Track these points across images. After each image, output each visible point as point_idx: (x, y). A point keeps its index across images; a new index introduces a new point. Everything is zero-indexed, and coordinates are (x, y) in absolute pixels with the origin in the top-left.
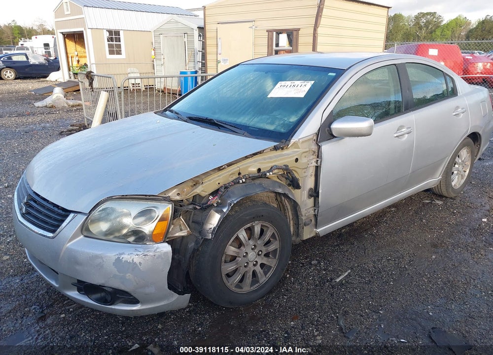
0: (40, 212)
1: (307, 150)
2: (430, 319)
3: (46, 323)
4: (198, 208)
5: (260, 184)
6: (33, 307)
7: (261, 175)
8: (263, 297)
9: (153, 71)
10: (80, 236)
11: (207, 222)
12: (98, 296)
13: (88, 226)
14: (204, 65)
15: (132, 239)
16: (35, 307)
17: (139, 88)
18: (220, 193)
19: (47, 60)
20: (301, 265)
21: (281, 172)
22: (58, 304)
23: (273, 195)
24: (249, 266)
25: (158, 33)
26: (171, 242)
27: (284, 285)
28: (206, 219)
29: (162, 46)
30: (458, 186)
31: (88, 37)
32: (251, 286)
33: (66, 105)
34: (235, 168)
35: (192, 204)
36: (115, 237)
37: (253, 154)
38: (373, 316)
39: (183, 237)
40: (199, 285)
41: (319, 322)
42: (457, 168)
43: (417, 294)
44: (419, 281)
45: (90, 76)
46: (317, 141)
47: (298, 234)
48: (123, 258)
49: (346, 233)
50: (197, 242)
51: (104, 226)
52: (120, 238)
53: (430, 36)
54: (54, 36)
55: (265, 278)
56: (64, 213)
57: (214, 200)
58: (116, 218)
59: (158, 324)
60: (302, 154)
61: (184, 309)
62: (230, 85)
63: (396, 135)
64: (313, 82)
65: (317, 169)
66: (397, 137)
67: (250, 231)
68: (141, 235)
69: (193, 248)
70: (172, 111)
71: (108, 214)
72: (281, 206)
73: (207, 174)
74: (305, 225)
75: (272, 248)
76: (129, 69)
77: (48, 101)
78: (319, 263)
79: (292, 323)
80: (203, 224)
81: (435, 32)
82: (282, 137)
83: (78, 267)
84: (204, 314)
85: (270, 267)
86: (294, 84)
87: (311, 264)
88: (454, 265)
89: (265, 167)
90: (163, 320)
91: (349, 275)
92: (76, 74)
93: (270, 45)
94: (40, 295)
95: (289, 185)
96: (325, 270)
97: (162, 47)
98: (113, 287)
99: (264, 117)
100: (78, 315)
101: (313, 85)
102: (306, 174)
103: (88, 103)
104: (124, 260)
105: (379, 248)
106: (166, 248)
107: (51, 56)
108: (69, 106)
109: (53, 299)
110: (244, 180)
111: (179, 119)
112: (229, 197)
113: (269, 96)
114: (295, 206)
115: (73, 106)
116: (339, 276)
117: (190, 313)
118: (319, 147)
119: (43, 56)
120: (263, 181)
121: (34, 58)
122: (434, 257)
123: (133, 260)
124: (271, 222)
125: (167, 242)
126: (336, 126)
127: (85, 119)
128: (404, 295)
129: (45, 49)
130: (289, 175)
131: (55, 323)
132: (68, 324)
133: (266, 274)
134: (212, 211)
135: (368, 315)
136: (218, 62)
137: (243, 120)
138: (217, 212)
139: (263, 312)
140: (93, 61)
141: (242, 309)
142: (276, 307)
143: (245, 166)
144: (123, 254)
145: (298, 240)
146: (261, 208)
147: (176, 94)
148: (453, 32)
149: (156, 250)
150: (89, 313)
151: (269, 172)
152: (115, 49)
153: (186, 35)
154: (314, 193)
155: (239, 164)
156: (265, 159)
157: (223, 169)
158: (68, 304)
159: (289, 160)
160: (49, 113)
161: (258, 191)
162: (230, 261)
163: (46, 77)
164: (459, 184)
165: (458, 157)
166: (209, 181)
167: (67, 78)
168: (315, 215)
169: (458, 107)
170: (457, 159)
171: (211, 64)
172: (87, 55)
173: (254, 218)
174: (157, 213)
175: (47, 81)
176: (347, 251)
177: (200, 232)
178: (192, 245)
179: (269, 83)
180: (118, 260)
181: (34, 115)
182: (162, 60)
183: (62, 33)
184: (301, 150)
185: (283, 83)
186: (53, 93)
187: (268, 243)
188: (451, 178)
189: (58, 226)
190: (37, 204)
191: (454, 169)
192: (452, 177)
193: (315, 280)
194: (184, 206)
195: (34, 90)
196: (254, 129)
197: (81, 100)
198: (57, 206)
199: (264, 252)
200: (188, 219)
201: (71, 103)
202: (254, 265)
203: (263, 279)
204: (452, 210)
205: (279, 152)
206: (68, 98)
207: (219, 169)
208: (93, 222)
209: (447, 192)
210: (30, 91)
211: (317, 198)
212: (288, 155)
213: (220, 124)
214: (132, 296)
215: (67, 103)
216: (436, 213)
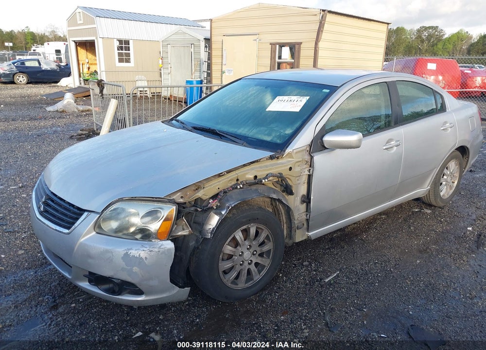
0: (57, 211)
1: (301, 159)
2: (410, 317)
3: (58, 311)
4: (200, 210)
5: (257, 190)
6: (46, 297)
7: (257, 181)
8: (257, 293)
9: (160, 79)
10: (92, 232)
11: (207, 223)
12: (106, 286)
13: (100, 223)
14: (209, 75)
15: (139, 236)
16: (48, 297)
17: (147, 95)
18: (219, 197)
19: (59, 66)
20: (293, 266)
21: (276, 179)
22: (69, 295)
23: (269, 200)
24: (244, 264)
25: (166, 43)
26: (175, 240)
27: (276, 284)
28: (206, 220)
29: (169, 55)
30: (446, 196)
31: (99, 46)
32: (246, 283)
33: (76, 110)
34: (233, 176)
35: (194, 206)
36: (124, 234)
37: (251, 162)
38: (357, 313)
39: (185, 236)
40: (198, 281)
41: (307, 317)
42: (445, 179)
43: (399, 295)
44: (403, 283)
45: (101, 84)
46: (310, 152)
47: (290, 236)
48: (130, 253)
49: (338, 237)
50: (197, 241)
51: (114, 224)
52: (129, 235)
53: (432, 49)
54: (66, 43)
55: (258, 276)
56: (79, 212)
57: (214, 204)
58: (125, 217)
59: (160, 315)
60: (295, 164)
61: (184, 302)
62: (233, 98)
63: (385, 148)
64: (308, 98)
65: (310, 177)
66: (385, 149)
67: (246, 232)
68: (147, 232)
69: (193, 246)
70: (178, 121)
71: (119, 214)
72: (276, 210)
73: (208, 180)
74: (298, 228)
75: (266, 248)
76: (137, 77)
77: (59, 106)
78: (310, 264)
79: (282, 317)
80: (203, 224)
81: (437, 45)
82: (278, 148)
83: (90, 261)
84: (201, 307)
85: (265, 266)
86: (290, 99)
87: (303, 265)
88: (437, 269)
89: (261, 174)
90: (164, 311)
91: (338, 276)
92: (86, 81)
93: (273, 58)
94: (53, 286)
95: (283, 191)
96: (315, 271)
97: (169, 57)
98: (121, 279)
99: (262, 128)
100: (88, 305)
101: (308, 101)
102: (299, 182)
103: (97, 109)
104: (131, 255)
105: (367, 252)
106: (170, 245)
107: (61, 62)
108: (79, 111)
109: (64, 290)
110: (241, 186)
111: (184, 128)
112: (228, 201)
113: (267, 110)
114: (288, 210)
115: (83, 111)
116: (329, 277)
117: (189, 306)
118: (312, 158)
119: (54, 61)
120: (260, 187)
121: (46, 63)
122: (418, 261)
123: (139, 255)
124: (265, 224)
125: (171, 240)
126: (328, 139)
127: (95, 124)
128: (387, 295)
129: (57, 55)
130: (283, 182)
131: (66, 311)
132: (78, 312)
133: (259, 272)
134: (212, 213)
135: (352, 312)
136: (222, 72)
137: (243, 131)
138: (216, 214)
139: (256, 307)
140: (103, 69)
141: (237, 303)
142: (268, 302)
143: (243, 173)
144: (131, 249)
145: (290, 242)
146: (256, 212)
147: (182, 102)
148: (454, 46)
149: (160, 247)
150: (97, 303)
151: (264, 179)
152: (124, 58)
153: (193, 45)
154: (307, 199)
155: (237, 172)
156: (261, 167)
157: (223, 175)
158: (78, 295)
159: (283, 168)
160: (60, 118)
161: (254, 196)
162: (227, 260)
163: (57, 82)
164: (448, 194)
165: (447, 168)
166: (209, 186)
167: (77, 84)
168: (307, 219)
169: (446, 123)
170: (445, 171)
171: (215, 74)
172: (98, 62)
173: (250, 220)
174: (163, 213)
175: (58, 86)
176: (337, 254)
177: (201, 232)
178: (192, 244)
179: (268, 97)
180: (126, 255)
181: (45, 119)
182: (169, 69)
183: (74, 41)
184: (295, 160)
185: (280, 98)
186: (64, 99)
187: (262, 244)
188: (439, 188)
189: (73, 224)
190: (55, 203)
191: (442, 180)
192: (441, 187)
193: (305, 280)
194: (187, 208)
195: (46, 95)
196: (253, 139)
197: (90, 105)
198: (73, 206)
199: (259, 252)
200: (190, 220)
201: (81, 108)
202: (249, 264)
203: (257, 277)
204: (439, 219)
205: (274, 161)
206: (79, 103)
207: (220, 175)
208: (105, 220)
209: (436, 202)
210: (43, 96)
211: (309, 204)
212: (282, 164)
213: (222, 134)
214: (137, 287)
215: (77, 108)
216: (424, 221)
